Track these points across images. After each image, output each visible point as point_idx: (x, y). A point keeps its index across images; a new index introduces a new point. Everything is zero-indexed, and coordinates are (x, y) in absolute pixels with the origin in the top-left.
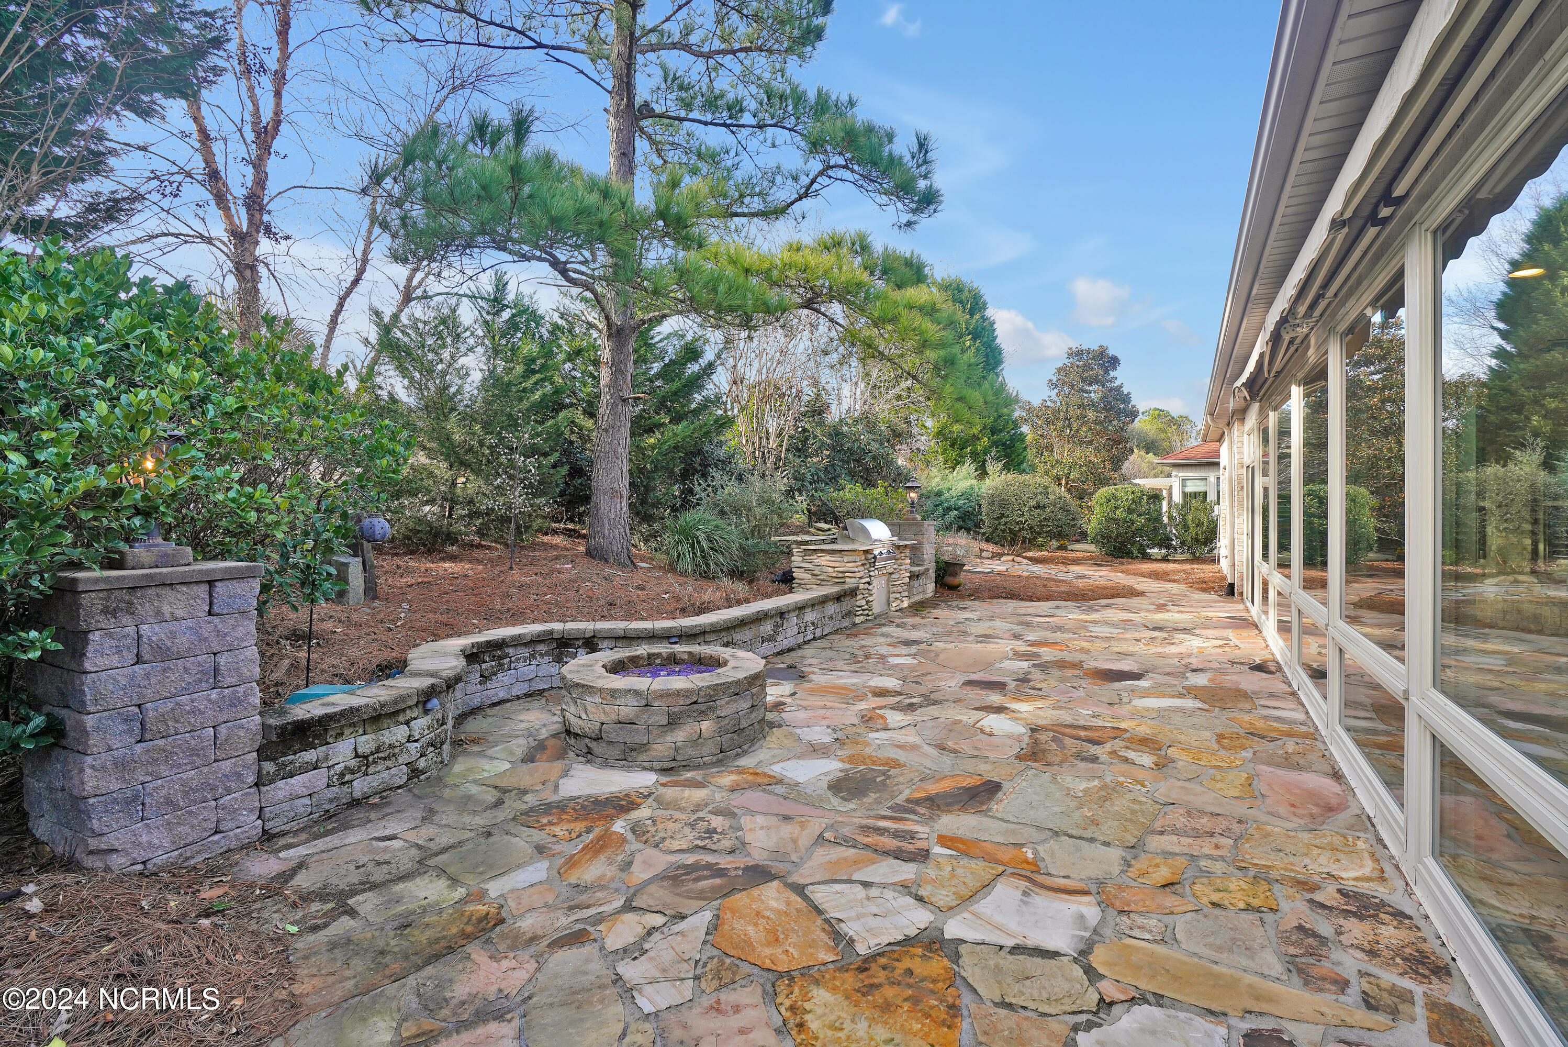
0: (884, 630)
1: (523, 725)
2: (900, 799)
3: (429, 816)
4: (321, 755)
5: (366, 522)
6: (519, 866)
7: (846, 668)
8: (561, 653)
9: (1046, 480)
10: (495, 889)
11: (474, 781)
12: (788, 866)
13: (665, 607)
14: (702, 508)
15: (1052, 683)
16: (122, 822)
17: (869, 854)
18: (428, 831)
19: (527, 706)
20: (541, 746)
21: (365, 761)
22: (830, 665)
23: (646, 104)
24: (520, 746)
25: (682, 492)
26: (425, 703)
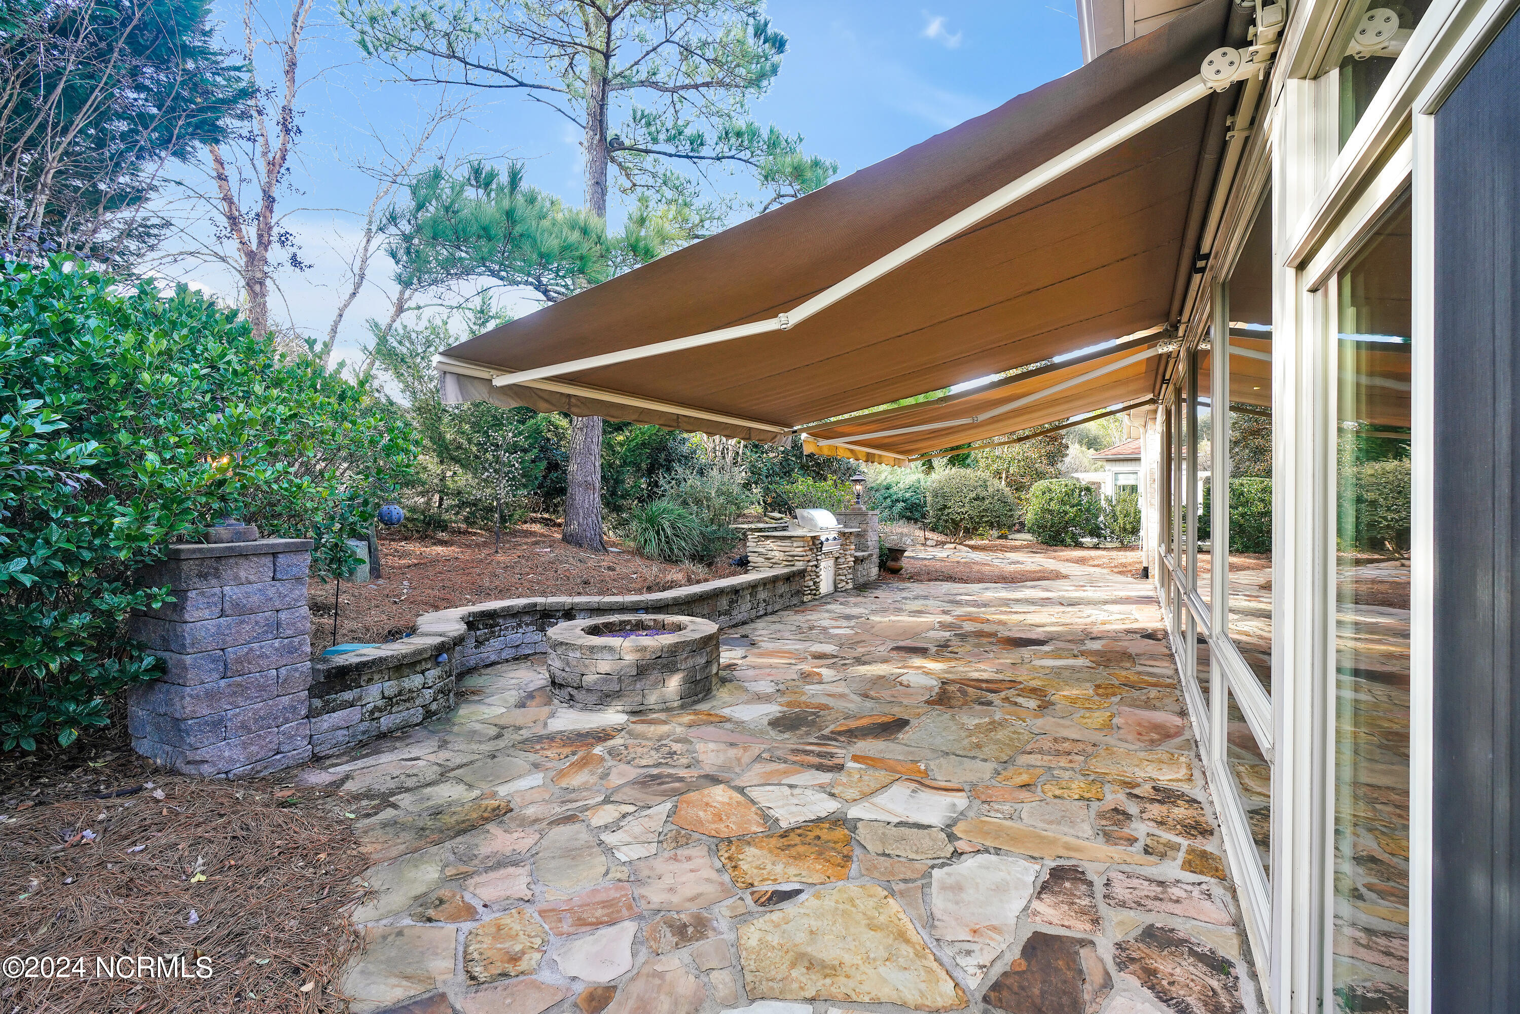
0: (829, 607)
1: (513, 681)
2: (826, 732)
3: (443, 745)
4: (356, 696)
5: (385, 508)
6: (520, 776)
7: (792, 637)
8: (544, 623)
9: (987, 475)
10: (503, 791)
11: (477, 721)
12: (732, 776)
13: (633, 585)
14: (666, 499)
15: (968, 648)
16: (212, 740)
17: (797, 767)
18: (443, 755)
19: (515, 667)
20: (531, 696)
21: (390, 701)
22: (778, 635)
23: (617, 138)
24: (512, 696)
25: (649, 485)
26: (437, 656)
